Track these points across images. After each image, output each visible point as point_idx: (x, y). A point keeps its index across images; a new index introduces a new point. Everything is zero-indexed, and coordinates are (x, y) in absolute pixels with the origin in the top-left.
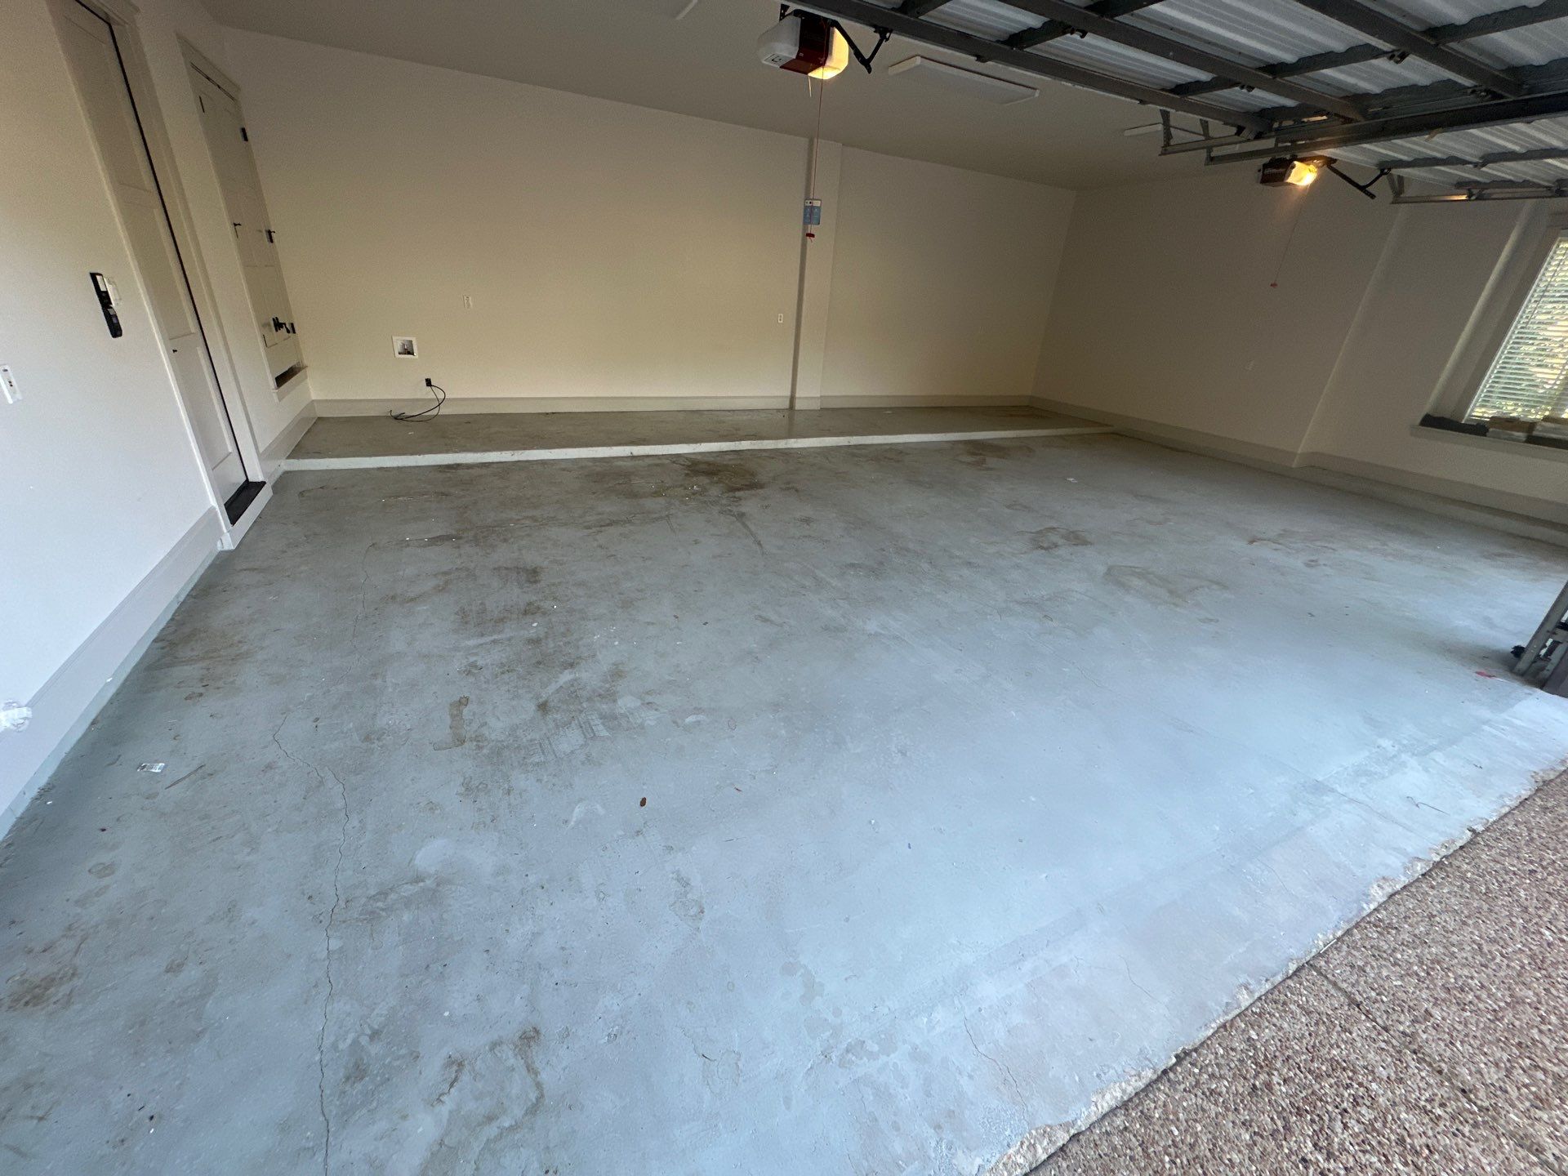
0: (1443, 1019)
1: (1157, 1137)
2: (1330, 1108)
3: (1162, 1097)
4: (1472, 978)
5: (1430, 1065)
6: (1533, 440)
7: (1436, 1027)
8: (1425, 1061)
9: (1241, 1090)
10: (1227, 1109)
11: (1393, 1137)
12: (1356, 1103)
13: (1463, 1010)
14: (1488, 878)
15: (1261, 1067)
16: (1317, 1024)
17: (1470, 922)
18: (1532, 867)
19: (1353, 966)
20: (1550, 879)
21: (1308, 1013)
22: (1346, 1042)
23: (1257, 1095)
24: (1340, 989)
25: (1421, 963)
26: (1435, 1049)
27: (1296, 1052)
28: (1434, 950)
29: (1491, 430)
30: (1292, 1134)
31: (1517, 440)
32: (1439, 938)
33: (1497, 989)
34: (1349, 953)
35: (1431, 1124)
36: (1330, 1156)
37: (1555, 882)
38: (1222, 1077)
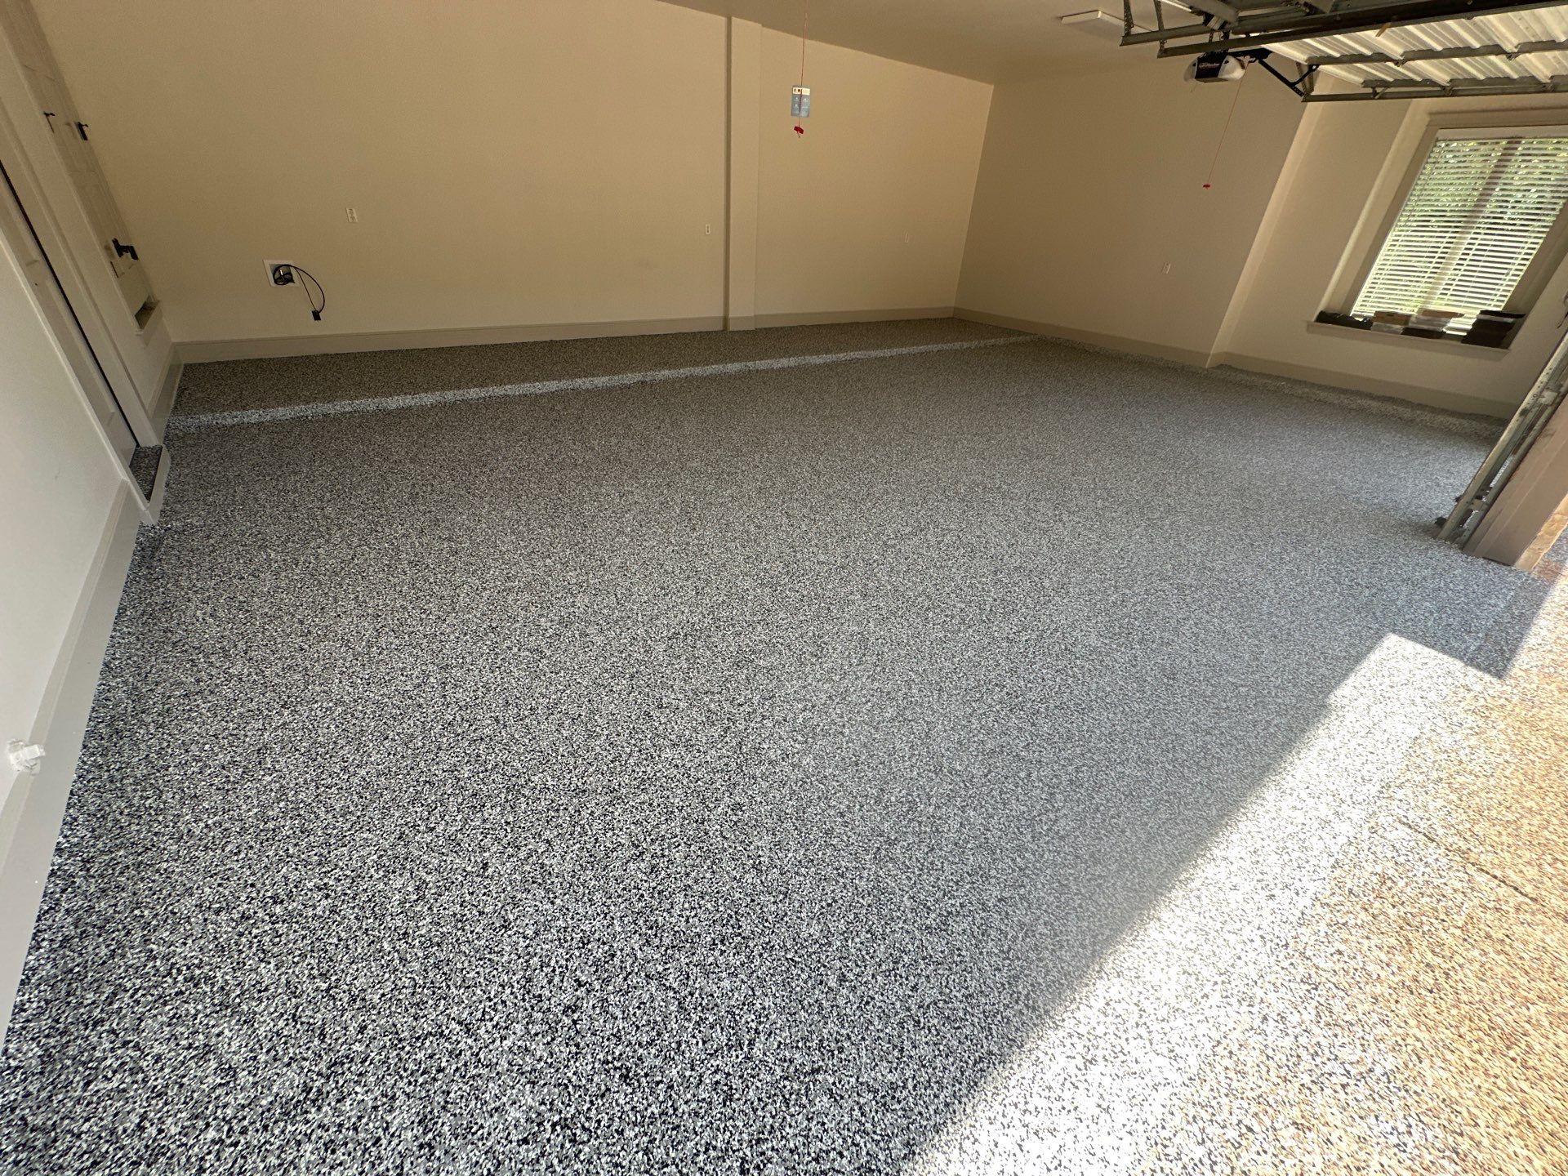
6: (1409, 332)
8: (1483, 870)
26: (1486, 859)
29: (1375, 323)
31: (1395, 332)
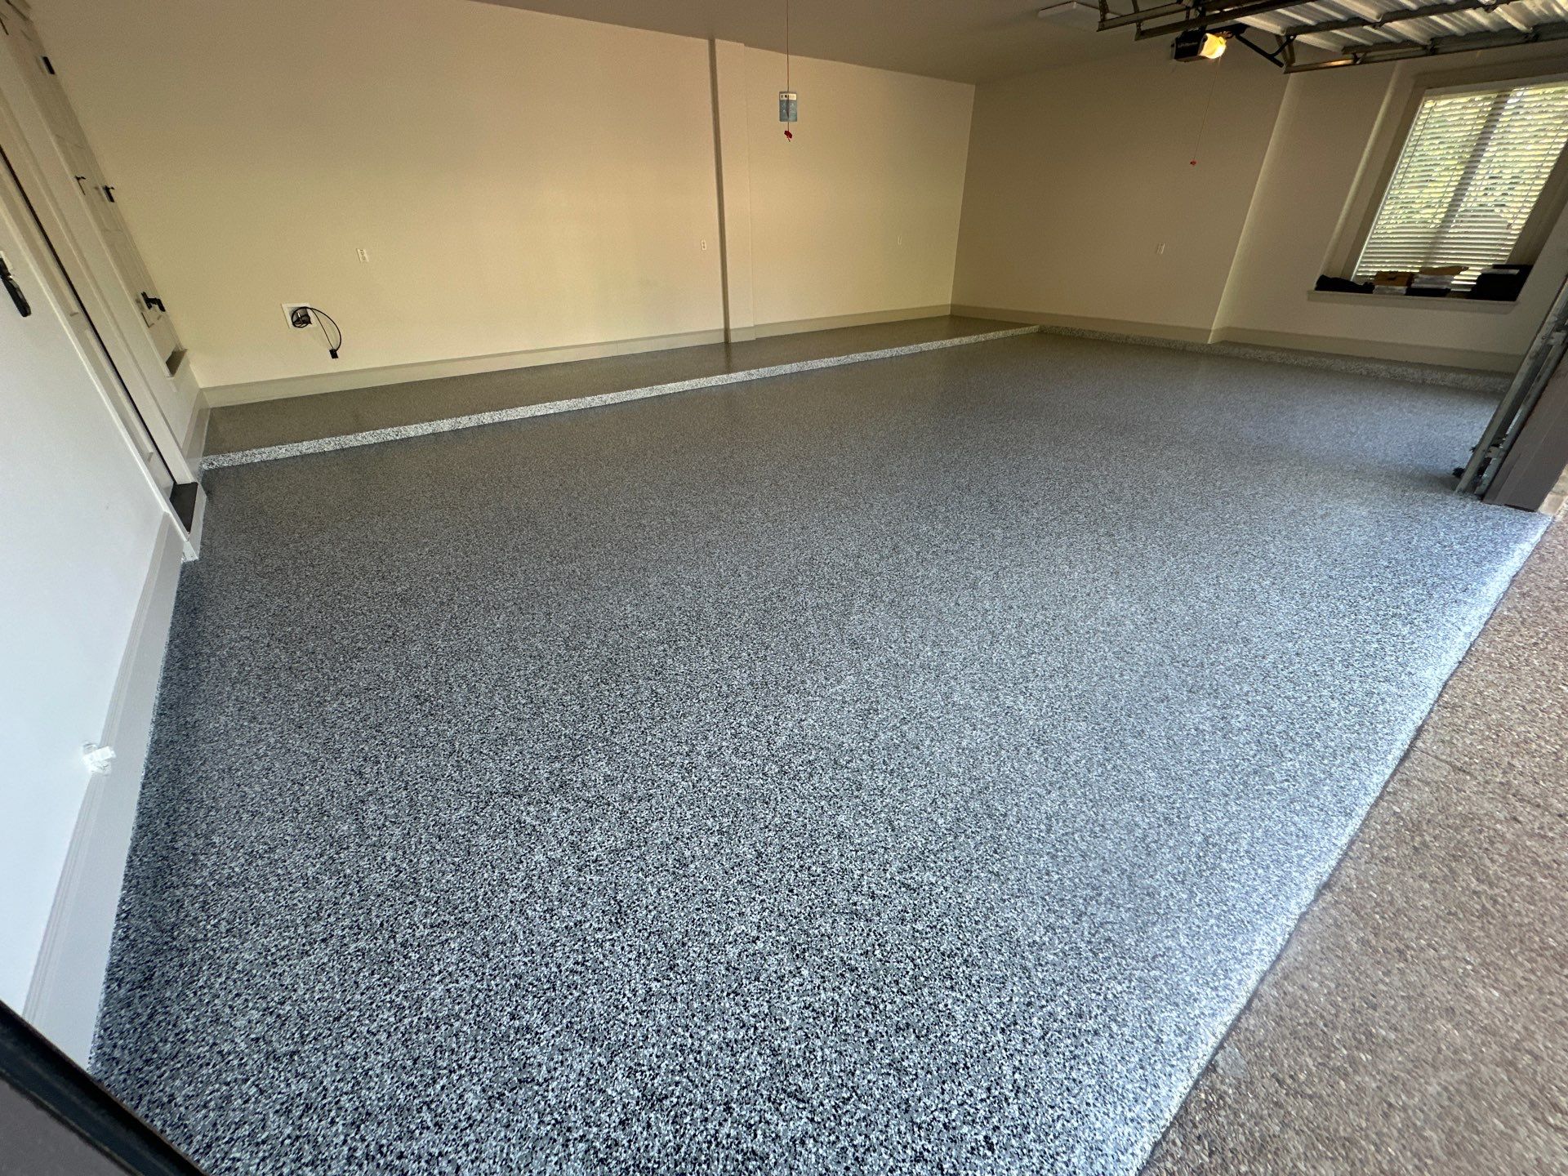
0: (1523, 766)
1: (1362, 902)
2: (1475, 850)
3: (1352, 872)
4: (1529, 732)
5: (1529, 802)
6: (1412, 292)
7: (1521, 774)
8: (1525, 800)
9: (1407, 853)
10: (1404, 869)
11: (1528, 860)
12: (1492, 843)
13: (1534, 757)
14: (1507, 655)
15: (1414, 832)
16: (1438, 790)
17: (1510, 691)
18: (1534, 641)
19: (1443, 742)
20: (1550, 647)
21: (1428, 784)
22: (1464, 799)
23: (1419, 853)
24: (1441, 760)
25: (1489, 728)
26: (1528, 790)
27: (1433, 815)
28: (1494, 717)
29: (1376, 287)
30: (1459, 876)
31: (1399, 293)
32: (1493, 708)
33: (1550, 736)
34: (1436, 733)
35: (1550, 845)
36: (1491, 885)
37: (1554, 650)
38: (1389, 846)
